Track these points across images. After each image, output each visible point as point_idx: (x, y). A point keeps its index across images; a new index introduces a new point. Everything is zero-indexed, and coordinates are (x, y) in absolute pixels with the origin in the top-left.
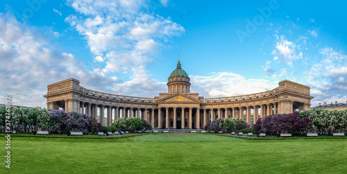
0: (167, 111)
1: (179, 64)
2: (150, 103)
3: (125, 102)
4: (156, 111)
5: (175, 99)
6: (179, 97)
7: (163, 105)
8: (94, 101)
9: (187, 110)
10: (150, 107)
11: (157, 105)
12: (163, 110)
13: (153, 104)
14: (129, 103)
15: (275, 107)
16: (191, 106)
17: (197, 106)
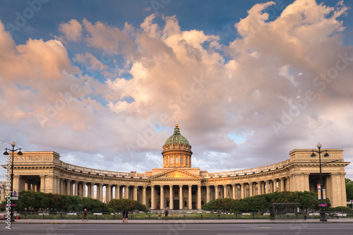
0: (162, 190)
1: (177, 128)
2: (141, 180)
3: (111, 179)
4: (148, 189)
5: (170, 176)
6: (176, 173)
7: (157, 183)
8: (81, 179)
9: (185, 188)
10: (140, 184)
11: (150, 182)
12: (157, 188)
13: (144, 181)
14: (116, 180)
15: (282, 183)
16: (190, 183)
17: (198, 183)
